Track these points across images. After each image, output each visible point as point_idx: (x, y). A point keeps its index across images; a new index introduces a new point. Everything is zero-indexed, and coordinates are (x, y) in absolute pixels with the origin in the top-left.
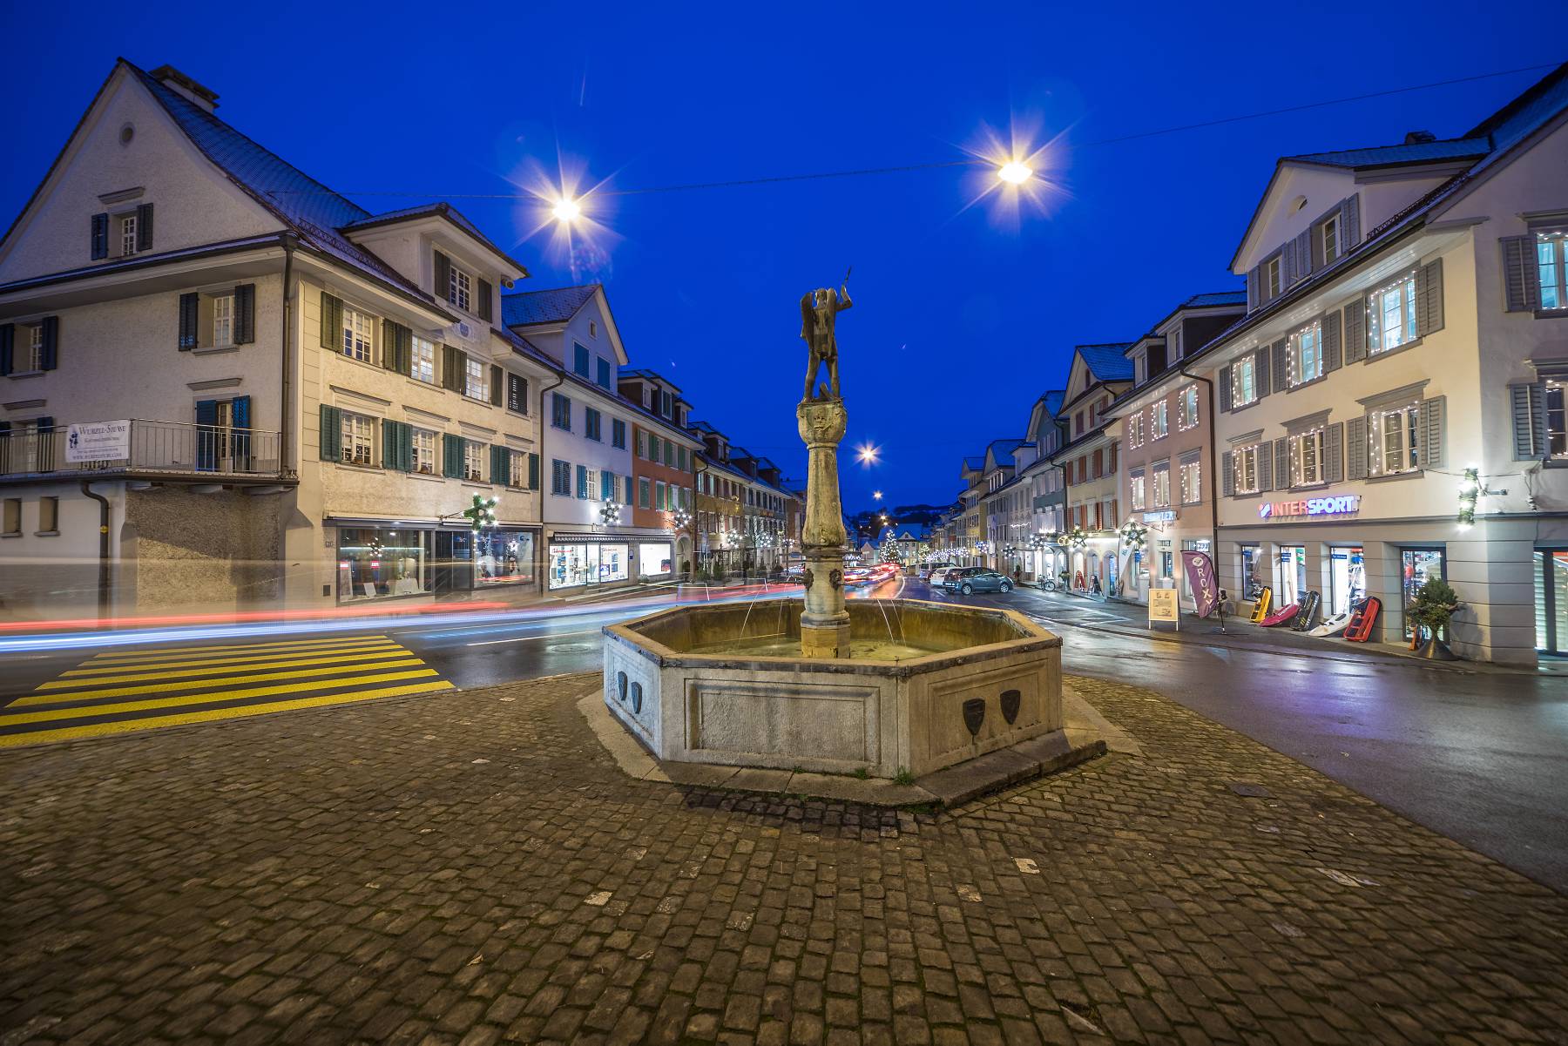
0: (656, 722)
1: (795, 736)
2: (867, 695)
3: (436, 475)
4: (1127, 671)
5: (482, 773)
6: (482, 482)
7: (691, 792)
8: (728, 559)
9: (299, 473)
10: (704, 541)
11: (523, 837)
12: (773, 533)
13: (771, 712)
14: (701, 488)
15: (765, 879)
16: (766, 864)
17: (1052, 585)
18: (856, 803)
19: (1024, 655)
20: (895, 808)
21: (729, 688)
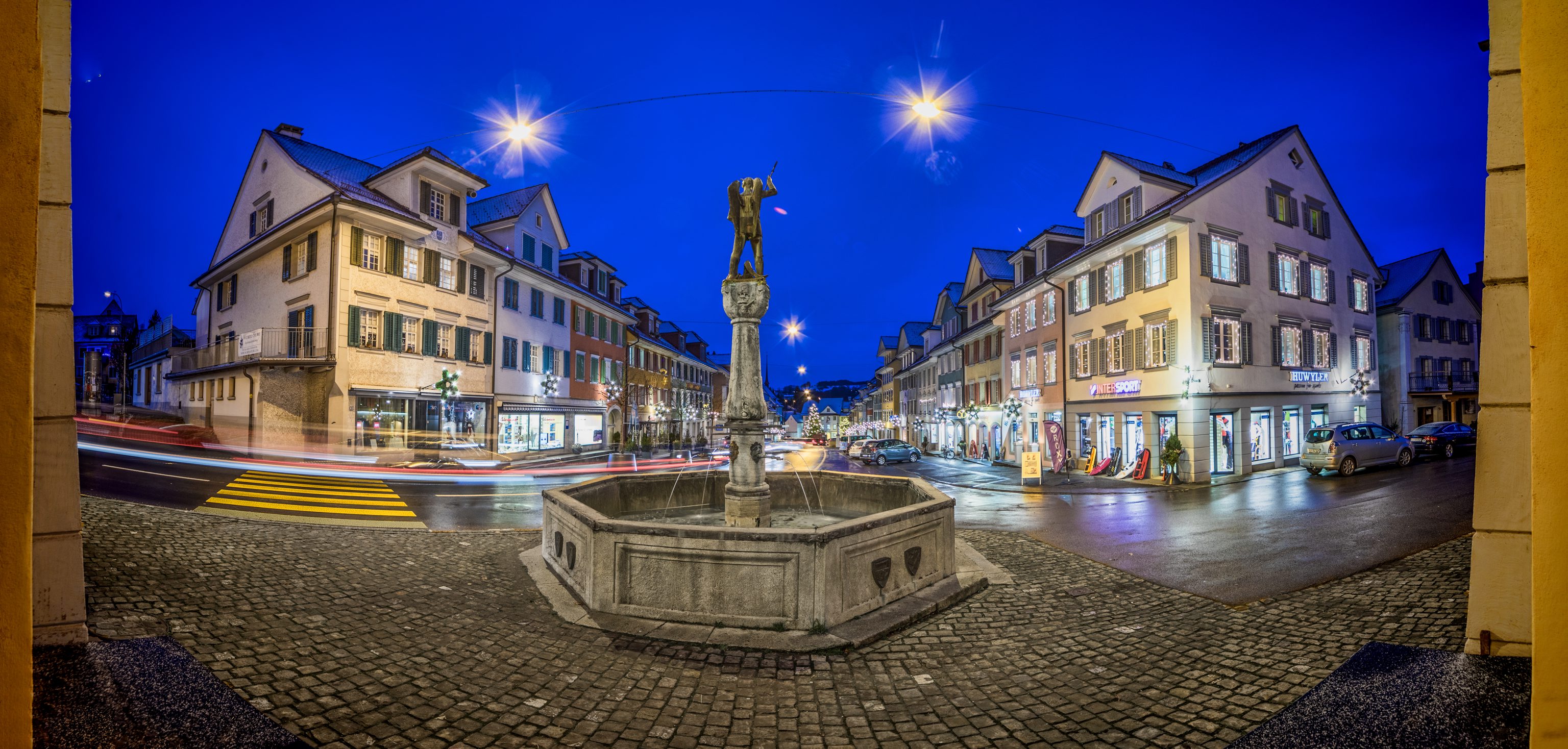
0: (588, 578)
1: (718, 598)
2: (787, 560)
3: (417, 354)
4: (1005, 520)
5: (446, 597)
6: (450, 359)
7: (618, 638)
8: (656, 431)
9: (337, 356)
10: (633, 413)
11: (476, 650)
12: (699, 406)
13: (696, 575)
14: (632, 362)
15: (685, 706)
16: (688, 695)
17: (952, 454)
18: (774, 651)
19: (924, 517)
20: (809, 653)
21: (657, 553)
